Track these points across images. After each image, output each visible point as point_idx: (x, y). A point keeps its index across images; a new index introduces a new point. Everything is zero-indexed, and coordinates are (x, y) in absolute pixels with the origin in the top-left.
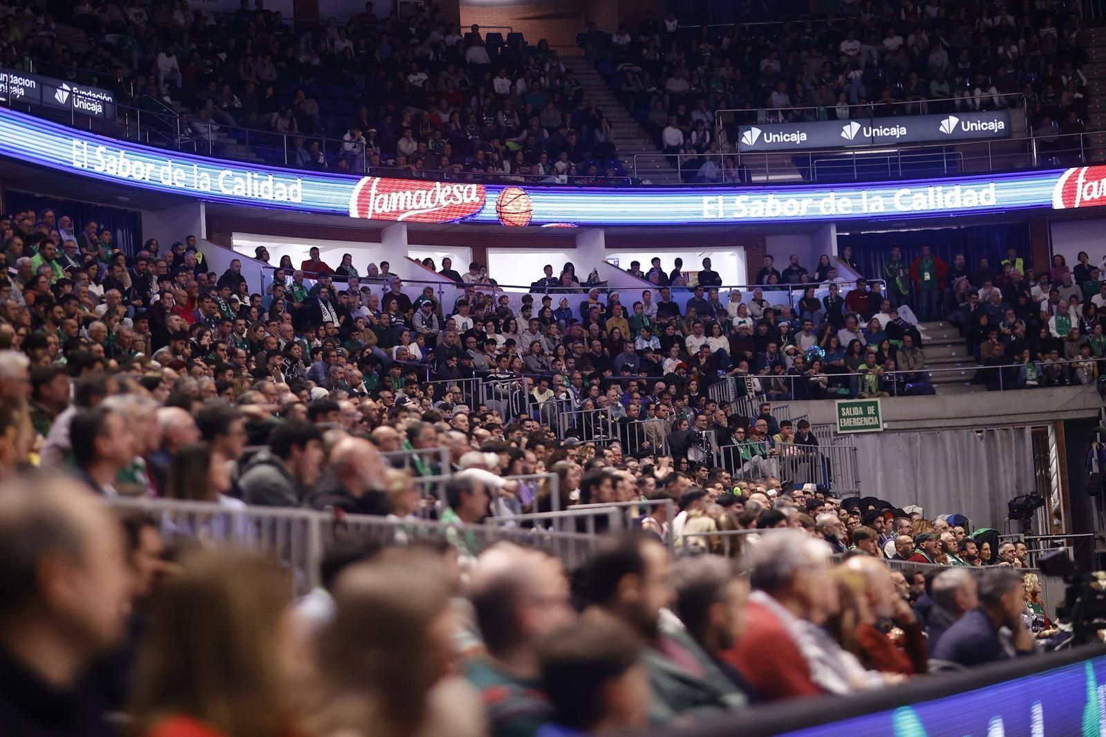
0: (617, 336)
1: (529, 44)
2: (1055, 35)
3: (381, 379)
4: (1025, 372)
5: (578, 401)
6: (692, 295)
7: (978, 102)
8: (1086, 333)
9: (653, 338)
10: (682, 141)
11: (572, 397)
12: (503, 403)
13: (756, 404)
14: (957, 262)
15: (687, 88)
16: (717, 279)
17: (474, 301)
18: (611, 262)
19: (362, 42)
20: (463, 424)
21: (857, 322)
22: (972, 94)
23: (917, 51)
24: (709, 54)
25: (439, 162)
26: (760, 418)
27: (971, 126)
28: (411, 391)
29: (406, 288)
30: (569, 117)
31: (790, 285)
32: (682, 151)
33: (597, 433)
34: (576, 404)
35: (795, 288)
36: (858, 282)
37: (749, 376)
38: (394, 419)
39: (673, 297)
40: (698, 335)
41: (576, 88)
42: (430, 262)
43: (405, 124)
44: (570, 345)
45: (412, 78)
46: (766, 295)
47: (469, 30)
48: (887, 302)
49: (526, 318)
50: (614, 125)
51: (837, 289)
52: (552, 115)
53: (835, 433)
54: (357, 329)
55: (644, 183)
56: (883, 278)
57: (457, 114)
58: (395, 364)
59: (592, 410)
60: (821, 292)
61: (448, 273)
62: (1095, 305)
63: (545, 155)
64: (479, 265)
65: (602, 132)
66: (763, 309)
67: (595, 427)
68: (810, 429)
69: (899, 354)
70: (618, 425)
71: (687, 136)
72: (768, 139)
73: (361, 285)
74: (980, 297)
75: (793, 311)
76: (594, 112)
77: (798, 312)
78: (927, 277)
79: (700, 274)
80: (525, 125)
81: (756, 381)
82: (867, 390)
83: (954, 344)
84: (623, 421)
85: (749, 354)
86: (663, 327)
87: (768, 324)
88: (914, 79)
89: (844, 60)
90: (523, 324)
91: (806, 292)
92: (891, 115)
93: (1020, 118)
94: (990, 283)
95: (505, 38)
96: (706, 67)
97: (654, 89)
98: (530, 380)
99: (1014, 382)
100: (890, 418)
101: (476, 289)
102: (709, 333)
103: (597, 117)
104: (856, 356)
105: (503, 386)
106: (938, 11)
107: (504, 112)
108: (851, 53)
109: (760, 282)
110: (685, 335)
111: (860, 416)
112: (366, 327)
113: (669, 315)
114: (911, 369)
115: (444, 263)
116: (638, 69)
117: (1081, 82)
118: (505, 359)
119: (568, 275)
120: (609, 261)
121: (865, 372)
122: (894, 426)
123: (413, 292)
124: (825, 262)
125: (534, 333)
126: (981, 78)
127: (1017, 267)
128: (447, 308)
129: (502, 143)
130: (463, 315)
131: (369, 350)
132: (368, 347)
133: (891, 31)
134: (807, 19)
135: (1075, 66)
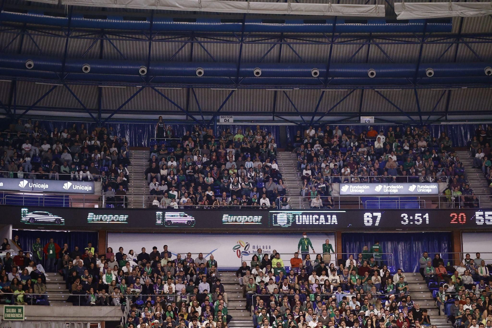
2: (117, 151)
4: (90, 298)
7: (81, 177)
8: (119, 283)
21: (17, 270)
22: (79, 174)
23: (56, 152)
27: (77, 187)
36: (19, 252)
48: (32, 262)
51: (10, 254)
53: (2, 320)
56: (31, 251)
60: (2, 255)
62: (123, 271)
69: (35, 286)
74: (74, 264)
78: (51, 252)
82: (18, 301)
83: (60, 283)
88: (54, 164)
89: (23, 152)
92: (42, 179)
93: (98, 186)
94: (78, 257)
99: (85, 302)
100: (29, 315)
104: (15, 286)
106: (67, 136)
108: (27, 149)
111: (14, 313)
114: (40, 293)
117: (126, 173)
122: (29, 319)
124: (6, 242)
126: (83, 167)
127: (91, 251)
133: (45, 142)
134: (8, 132)
135: (124, 166)
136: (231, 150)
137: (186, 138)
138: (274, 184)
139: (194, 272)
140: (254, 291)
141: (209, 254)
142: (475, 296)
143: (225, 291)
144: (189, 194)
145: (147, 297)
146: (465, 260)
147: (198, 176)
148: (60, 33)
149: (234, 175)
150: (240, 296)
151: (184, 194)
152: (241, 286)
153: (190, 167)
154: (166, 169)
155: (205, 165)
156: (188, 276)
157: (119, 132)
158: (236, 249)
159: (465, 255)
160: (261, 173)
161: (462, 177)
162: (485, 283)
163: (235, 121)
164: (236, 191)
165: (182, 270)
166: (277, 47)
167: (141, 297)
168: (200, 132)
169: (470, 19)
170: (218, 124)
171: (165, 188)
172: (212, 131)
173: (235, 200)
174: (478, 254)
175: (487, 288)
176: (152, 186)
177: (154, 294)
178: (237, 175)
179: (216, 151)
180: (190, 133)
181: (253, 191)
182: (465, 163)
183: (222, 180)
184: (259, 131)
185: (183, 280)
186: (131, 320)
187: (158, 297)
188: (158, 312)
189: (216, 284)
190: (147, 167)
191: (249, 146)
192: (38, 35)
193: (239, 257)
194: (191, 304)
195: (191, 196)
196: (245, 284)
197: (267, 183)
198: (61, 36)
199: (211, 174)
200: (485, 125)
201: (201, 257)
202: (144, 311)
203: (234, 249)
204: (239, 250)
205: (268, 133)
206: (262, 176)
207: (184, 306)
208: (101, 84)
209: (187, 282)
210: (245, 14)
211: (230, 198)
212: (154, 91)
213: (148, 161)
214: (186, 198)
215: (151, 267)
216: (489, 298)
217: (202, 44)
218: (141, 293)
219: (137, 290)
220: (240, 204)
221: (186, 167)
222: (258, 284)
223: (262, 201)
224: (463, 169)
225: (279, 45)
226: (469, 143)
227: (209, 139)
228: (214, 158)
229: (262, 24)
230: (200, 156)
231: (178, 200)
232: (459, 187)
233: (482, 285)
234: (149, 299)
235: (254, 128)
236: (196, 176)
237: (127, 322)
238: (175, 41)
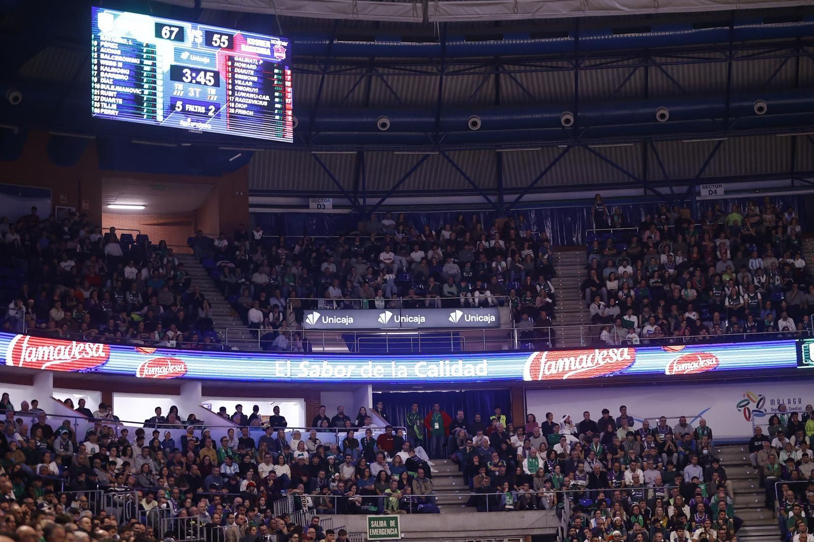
0: (207, 462)
1: (153, 243)
2: (532, 255)
3: (27, 489)
4: (505, 499)
5: (176, 510)
6: (264, 433)
7: (477, 300)
8: (549, 472)
9: (234, 464)
10: (262, 320)
11: (171, 507)
12: (119, 510)
13: (309, 517)
14: (458, 417)
15: (268, 281)
16: (284, 422)
17: (101, 432)
18: (206, 406)
19: (27, 237)
20: (87, 525)
21: (384, 457)
22: (473, 295)
23: (434, 261)
24: (284, 257)
25: (80, 327)
26: (310, 527)
27: (471, 318)
28: (49, 498)
29: (49, 420)
30: (179, 298)
31: (337, 428)
32: (262, 327)
33: (189, 534)
34: (174, 512)
35: (340, 431)
36: (386, 428)
37: (304, 495)
38: (34, 520)
39: (250, 434)
40: (267, 464)
41: (186, 277)
42: (69, 401)
43: (56, 298)
44: (172, 468)
45: (63, 264)
46: (319, 435)
47: (108, 231)
48: (408, 444)
49: (140, 446)
50: (212, 305)
51: (371, 432)
52: (167, 296)
53: (366, 540)
54: (10, 450)
55: (233, 349)
56: (405, 426)
57: (96, 293)
58: (38, 478)
59: (186, 517)
60: (359, 434)
61: (83, 410)
62: (555, 452)
63: (160, 326)
64: (106, 405)
65: (203, 309)
66: (316, 445)
67: (187, 530)
68: (348, 536)
69: (414, 482)
70: (205, 529)
71: (266, 316)
72: (325, 320)
73: (15, 418)
74: (474, 443)
75: (338, 448)
76: (198, 295)
77: (342, 449)
78: (437, 426)
79: (271, 417)
80: (146, 302)
81: (309, 499)
82: (390, 508)
83: (454, 476)
84: (209, 526)
85: (305, 479)
86: (242, 456)
87: (320, 457)
88: (432, 282)
90: (137, 450)
91: (348, 434)
92: (414, 307)
93: (506, 313)
94: (481, 432)
95: (135, 238)
96: (282, 266)
97: (243, 280)
98: (139, 493)
99: (496, 506)
100: (407, 530)
101: (103, 423)
102: (276, 462)
103: (200, 299)
104: (383, 483)
105: (119, 497)
106: (451, 235)
107: (130, 293)
108: (387, 261)
109: (315, 425)
110: (258, 463)
111: (384, 527)
112: (17, 449)
113: (247, 447)
114: (422, 494)
115: (79, 403)
116: (232, 265)
117: (550, 290)
118: (121, 476)
119: (173, 415)
120: (204, 406)
121: (390, 495)
122: (409, 536)
123: (55, 424)
124: (363, 412)
125: (145, 458)
126: (479, 284)
127: (501, 421)
128: (80, 437)
129: (129, 315)
130: (92, 442)
131: (18, 467)
132: (18, 464)
133: (416, 247)
134: (356, 235)
135: (546, 279)
136: (723, 241)
137: (645, 227)
138: (802, 293)
139: (674, 448)
140: (778, 476)
141: (697, 417)
143: (728, 477)
144: (657, 318)
145: (598, 493)
147: (670, 287)
148: (430, 69)
149: (731, 282)
150: (755, 485)
151: (648, 320)
152: (755, 468)
153: (656, 274)
154: (615, 279)
155: (679, 268)
156: (664, 455)
157: (534, 224)
158: (741, 406)
160: (777, 277)
163: (726, 192)
164: (736, 309)
165: (653, 445)
166: (791, 63)
167: (588, 494)
168: (669, 215)
170: (698, 198)
171: (615, 311)
172: (688, 211)
173: (735, 324)
176: (594, 309)
177: (610, 488)
178: (737, 283)
179: (696, 244)
180: (652, 218)
181: (765, 308)
183: (711, 293)
184: (768, 206)
185: (656, 462)
186: (573, 531)
187: (617, 493)
188: (618, 518)
189: (712, 466)
190: (584, 278)
191: (752, 232)
192: (394, 74)
193: (748, 419)
194: (672, 501)
195: (660, 322)
196: (762, 464)
197: (788, 294)
198: (431, 74)
199: (692, 283)
201: (683, 423)
202: (595, 517)
203: (739, 406)
204: (748, 409)
205: (786, 208)
206: (779, 282)
207: (660, 505)
208: (500, 147)
209: (663, 466)
210: (733, 11)
211: (727, 322)
212: (587, 151)
213: (585, 268)
214: (652, 325)
215: (602, 443)
217: (664, 67)
218: (587, 487)
219: (580, 482)
220: (745, 331)
221: (648, 273)
222: (784, 464)
223: (782, 323)
225: (794, 59)
227: (685, 225)
228: (695, 256)
229: (763, 25)
230: (672, 254)
231: (639, 330)
234: (601, 496)
235: (759, 202)
236: (666, 288)
237: (568, 535)
238: (617, 67)
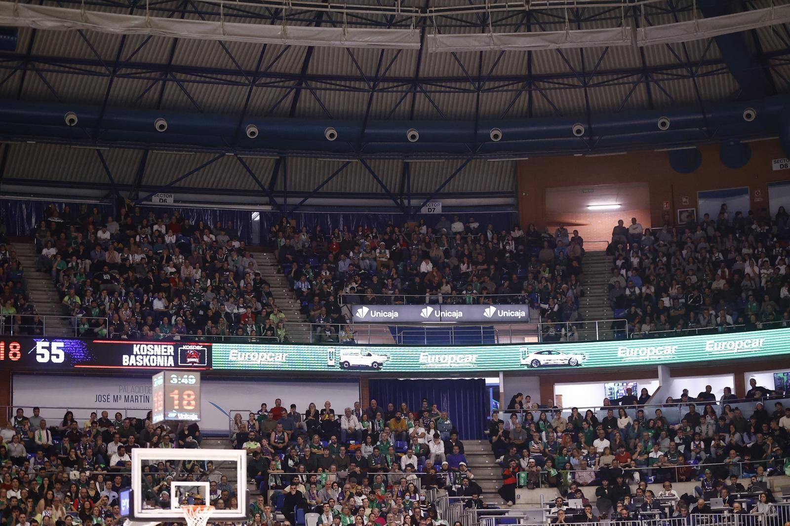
142: (26, 476)
146: (16, 418)
159: (15, 410)
161: (19, 285)
162: (44, 456)
169: (47, 32)
174: (36, 409)
175: (47, 464)
182: (25, 262)
200: (60, 204)
216: (49, 480)
224: (22, 272)
226: (33, 231)
232: (12, 300)
233: (39, 459)
